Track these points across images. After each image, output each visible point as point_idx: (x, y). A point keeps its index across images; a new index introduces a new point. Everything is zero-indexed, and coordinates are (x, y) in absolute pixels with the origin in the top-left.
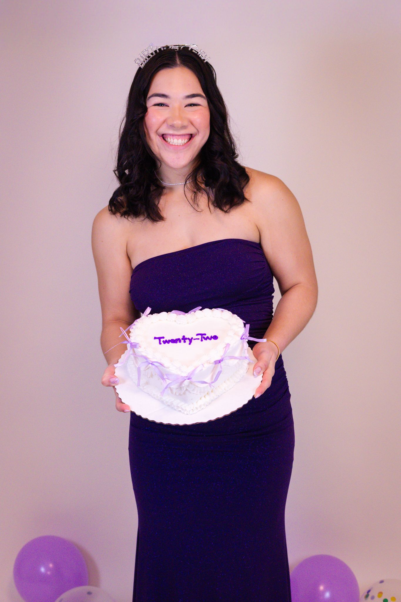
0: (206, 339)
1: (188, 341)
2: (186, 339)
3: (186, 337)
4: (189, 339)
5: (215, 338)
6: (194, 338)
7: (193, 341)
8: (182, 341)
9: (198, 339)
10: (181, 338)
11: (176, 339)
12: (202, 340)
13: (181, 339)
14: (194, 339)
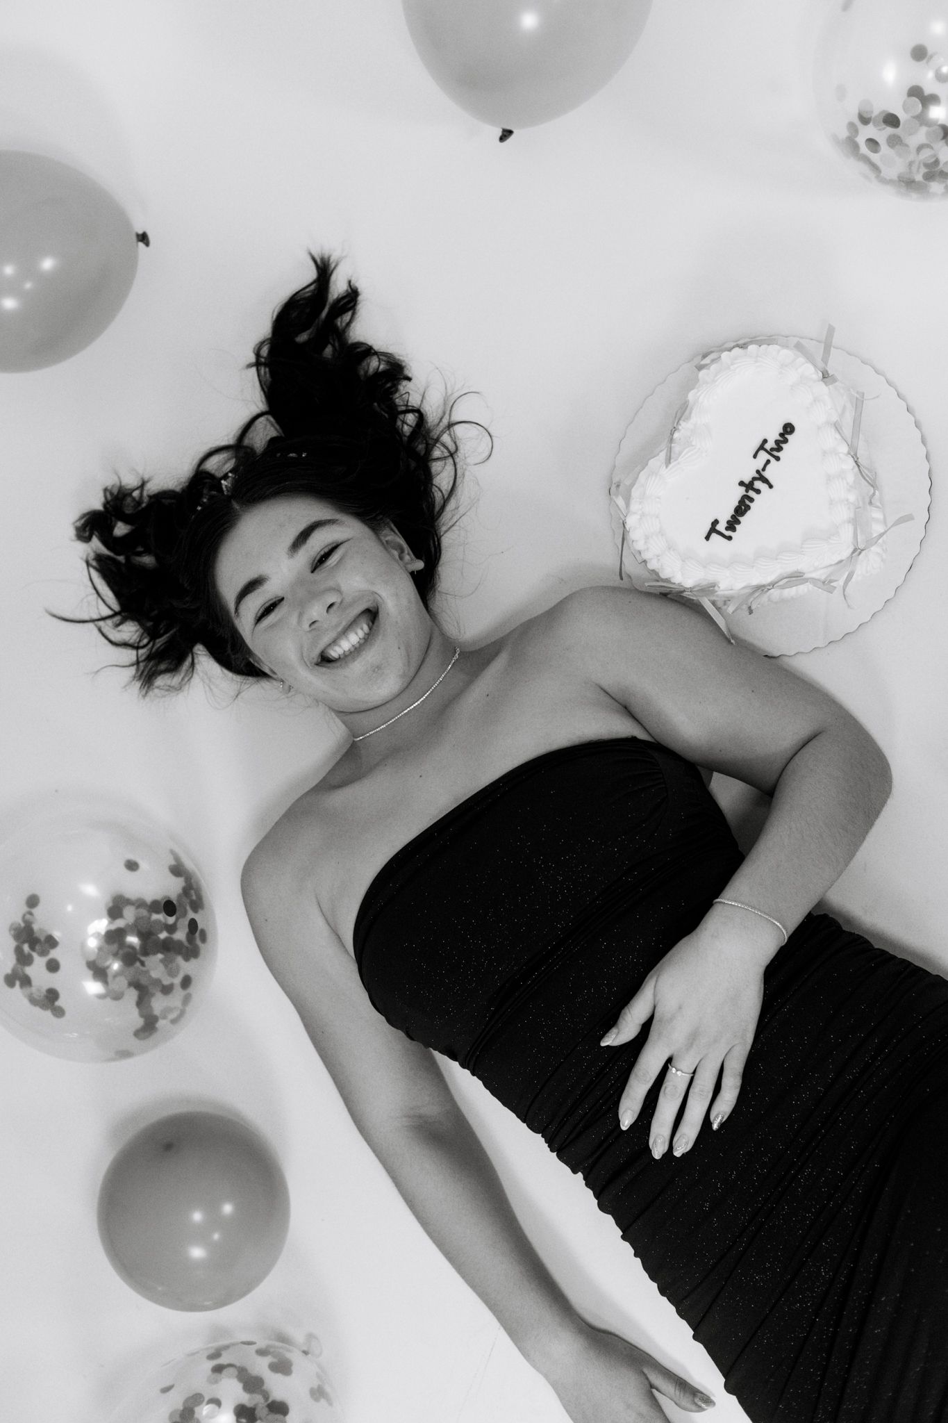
0: (779, 449)
1: (758, 484)
2: (751, 483)
3: (747, 480)
4: (754, 479)
5: (788, 429)
6: (760, 469)
7: (766, 474)
8: (751, 494)
9: (768, 462)
10: (741, 491)
11: (739, 502)
12: (778, 459)
13: (745, 493)
14: (764, 469)
